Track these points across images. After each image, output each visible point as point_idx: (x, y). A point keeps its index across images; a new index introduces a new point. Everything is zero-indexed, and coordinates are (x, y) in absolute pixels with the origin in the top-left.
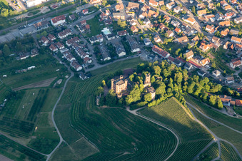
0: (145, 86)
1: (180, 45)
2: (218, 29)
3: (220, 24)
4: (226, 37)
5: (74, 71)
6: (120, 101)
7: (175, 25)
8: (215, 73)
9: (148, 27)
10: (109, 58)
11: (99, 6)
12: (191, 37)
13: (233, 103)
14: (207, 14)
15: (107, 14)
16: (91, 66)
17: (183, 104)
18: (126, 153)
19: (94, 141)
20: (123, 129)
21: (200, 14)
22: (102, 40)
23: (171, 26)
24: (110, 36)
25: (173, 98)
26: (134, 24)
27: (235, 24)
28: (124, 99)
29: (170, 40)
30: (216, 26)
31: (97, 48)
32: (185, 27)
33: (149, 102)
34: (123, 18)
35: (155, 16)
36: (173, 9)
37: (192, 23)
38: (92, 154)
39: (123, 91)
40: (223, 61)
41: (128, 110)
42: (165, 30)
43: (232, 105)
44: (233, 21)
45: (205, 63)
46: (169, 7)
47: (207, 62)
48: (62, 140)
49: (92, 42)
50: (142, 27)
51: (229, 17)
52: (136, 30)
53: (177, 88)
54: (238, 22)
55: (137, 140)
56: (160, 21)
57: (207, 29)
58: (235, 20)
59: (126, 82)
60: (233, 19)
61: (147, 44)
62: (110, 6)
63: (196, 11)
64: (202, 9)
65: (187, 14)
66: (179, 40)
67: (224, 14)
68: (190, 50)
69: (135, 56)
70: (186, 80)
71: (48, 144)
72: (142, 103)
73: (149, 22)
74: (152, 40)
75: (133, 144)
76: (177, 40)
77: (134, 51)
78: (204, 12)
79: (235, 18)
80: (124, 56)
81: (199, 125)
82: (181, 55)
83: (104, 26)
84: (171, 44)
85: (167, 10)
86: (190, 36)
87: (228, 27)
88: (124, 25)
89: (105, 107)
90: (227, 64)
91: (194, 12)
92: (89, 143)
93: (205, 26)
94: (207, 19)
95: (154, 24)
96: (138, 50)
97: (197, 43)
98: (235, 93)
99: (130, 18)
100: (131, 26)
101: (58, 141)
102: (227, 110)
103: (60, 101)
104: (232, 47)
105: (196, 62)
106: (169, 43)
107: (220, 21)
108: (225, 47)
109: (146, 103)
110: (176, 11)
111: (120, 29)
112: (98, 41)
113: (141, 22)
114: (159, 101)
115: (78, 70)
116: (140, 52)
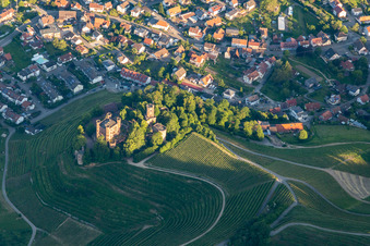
0: (148, 122)
1: (160, 63)
2: (207, 32)
3: (207, 23)
4: (223, 41)
5: (13, 125)
6: (117, 152)
7: (141, 35)
8: (228, 93)
9: (101, 43)
10: (60, 98)
11: (14, 24)
12: (172, 49)
13: (275, 129)
14: (183, 13)
15: (32, 33)
16: (35, 114)
17: (213, 139)
18: (146, 227)
19: (90, 220)
20: (132, 193)
21: (172, 13)
22: (38, 72)
23: (136, 37)
24: (48, 65)
25: (194, 133)
26: (78, 42)
27: (227, 21)
28: (122, 148)
29: (142, 58)
30: (202, 28)
31: (35, 85)
32: (157, 36)
33: (161, 146)
34: (58, 35)
35: (106, 26)
36: (128, 12)
37: (166, 29)
38: (92, 239)
39: (115, 136)
40: (231, 75)
41: (131, 163)
42: (130, 43)
43: (273, 133)
44: (224, 18)
45: (206, 82)
46: (121, 10)
47: (209, 81)
48: (34, 229)
49: (24, 78)
50: (92, 45)
51: (216, 12)
52: (86, 51)
53: (194, 119)
54: (231, 18)
55: (157, 205)
56: (117, 32)
57: (190, 34)
58: (227, 15)
59: (119, 121)
60: (222, 14)
61: (110, 68)
62: (29, 21)
63: (165, 11)
64: (172, 6)
65: (152, 17)
66: (156, 55)
67: (207, 9)
68: (178, 67)
69: (98, 89)
70: (201, 106)
71: (15, 238)
72: (150, 150)
73: (101, 36)
74: (116, 62)
75: (154, 212)
76: (152, 56)
77: (95, 81)
78: (178, 9)
79: (225, 12)
80: (82, 92)
81: (247, 165)
82: (168, 77)
83: (34, 52)
84: (146, 63)
85: (120, 16)
86: (170, 47)
87: (221, 27)
88: (63, 45)
89: (92, 165)
90: (239, 79)
91: (163, 12)
92: (81, 225)
93: (187, 30)
94: (185, 20)
95: (109, 38)
96: (100, 79)
97: (184, 55)
98: (270, 116)
99: (70, 34)
100: (75, 46)
101: (30, 231)
102: (270, 141)
103: (8, 173)
104: (237, 53)
105: (194, 83)
106: (142, 61)
107: (205, 20)
108: (227, 55)
109: (156, 147)
110: (135, 14)
111: (60, 53)
112: (32, 74)
113: (88, 38)
114: (175, 141)
115: (18, 122)
116: (104, 82)
